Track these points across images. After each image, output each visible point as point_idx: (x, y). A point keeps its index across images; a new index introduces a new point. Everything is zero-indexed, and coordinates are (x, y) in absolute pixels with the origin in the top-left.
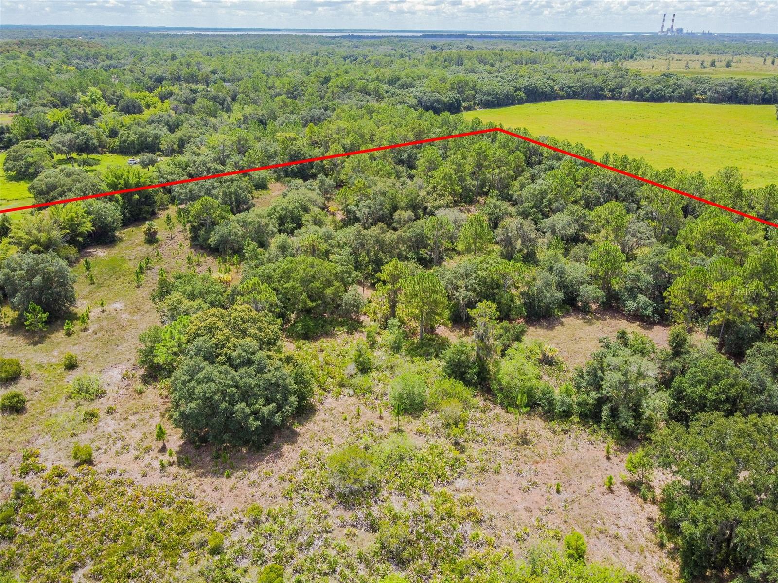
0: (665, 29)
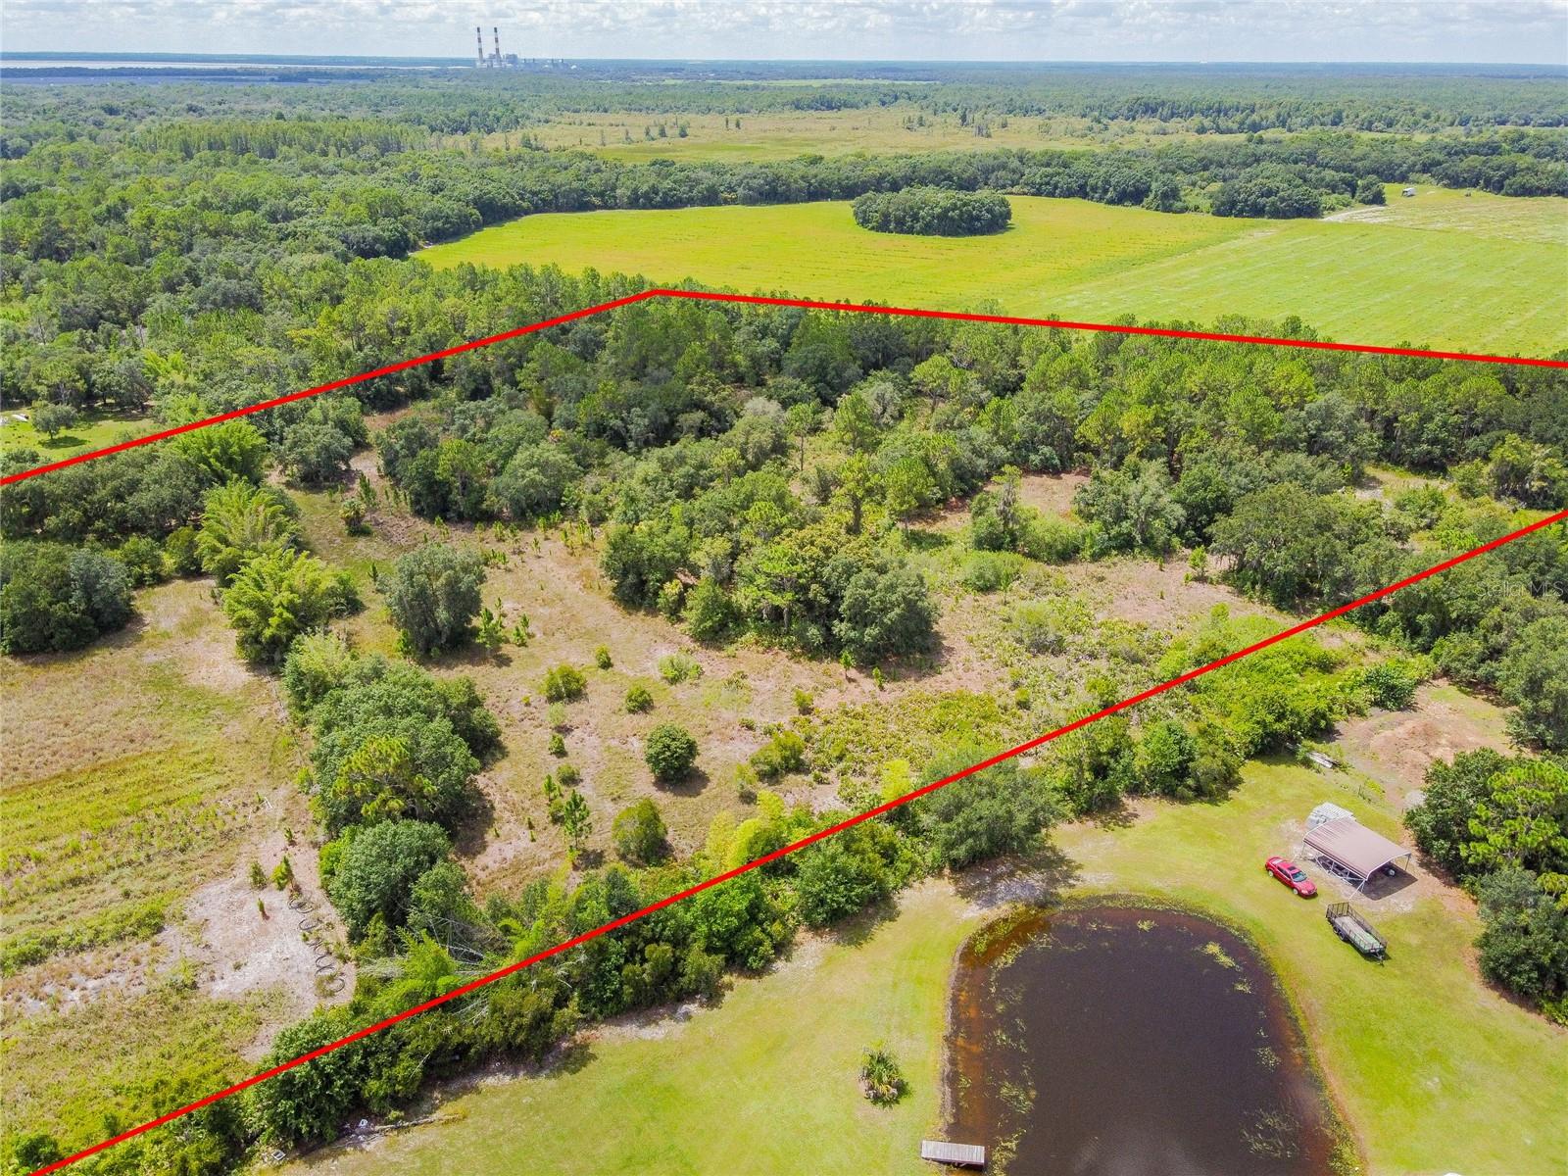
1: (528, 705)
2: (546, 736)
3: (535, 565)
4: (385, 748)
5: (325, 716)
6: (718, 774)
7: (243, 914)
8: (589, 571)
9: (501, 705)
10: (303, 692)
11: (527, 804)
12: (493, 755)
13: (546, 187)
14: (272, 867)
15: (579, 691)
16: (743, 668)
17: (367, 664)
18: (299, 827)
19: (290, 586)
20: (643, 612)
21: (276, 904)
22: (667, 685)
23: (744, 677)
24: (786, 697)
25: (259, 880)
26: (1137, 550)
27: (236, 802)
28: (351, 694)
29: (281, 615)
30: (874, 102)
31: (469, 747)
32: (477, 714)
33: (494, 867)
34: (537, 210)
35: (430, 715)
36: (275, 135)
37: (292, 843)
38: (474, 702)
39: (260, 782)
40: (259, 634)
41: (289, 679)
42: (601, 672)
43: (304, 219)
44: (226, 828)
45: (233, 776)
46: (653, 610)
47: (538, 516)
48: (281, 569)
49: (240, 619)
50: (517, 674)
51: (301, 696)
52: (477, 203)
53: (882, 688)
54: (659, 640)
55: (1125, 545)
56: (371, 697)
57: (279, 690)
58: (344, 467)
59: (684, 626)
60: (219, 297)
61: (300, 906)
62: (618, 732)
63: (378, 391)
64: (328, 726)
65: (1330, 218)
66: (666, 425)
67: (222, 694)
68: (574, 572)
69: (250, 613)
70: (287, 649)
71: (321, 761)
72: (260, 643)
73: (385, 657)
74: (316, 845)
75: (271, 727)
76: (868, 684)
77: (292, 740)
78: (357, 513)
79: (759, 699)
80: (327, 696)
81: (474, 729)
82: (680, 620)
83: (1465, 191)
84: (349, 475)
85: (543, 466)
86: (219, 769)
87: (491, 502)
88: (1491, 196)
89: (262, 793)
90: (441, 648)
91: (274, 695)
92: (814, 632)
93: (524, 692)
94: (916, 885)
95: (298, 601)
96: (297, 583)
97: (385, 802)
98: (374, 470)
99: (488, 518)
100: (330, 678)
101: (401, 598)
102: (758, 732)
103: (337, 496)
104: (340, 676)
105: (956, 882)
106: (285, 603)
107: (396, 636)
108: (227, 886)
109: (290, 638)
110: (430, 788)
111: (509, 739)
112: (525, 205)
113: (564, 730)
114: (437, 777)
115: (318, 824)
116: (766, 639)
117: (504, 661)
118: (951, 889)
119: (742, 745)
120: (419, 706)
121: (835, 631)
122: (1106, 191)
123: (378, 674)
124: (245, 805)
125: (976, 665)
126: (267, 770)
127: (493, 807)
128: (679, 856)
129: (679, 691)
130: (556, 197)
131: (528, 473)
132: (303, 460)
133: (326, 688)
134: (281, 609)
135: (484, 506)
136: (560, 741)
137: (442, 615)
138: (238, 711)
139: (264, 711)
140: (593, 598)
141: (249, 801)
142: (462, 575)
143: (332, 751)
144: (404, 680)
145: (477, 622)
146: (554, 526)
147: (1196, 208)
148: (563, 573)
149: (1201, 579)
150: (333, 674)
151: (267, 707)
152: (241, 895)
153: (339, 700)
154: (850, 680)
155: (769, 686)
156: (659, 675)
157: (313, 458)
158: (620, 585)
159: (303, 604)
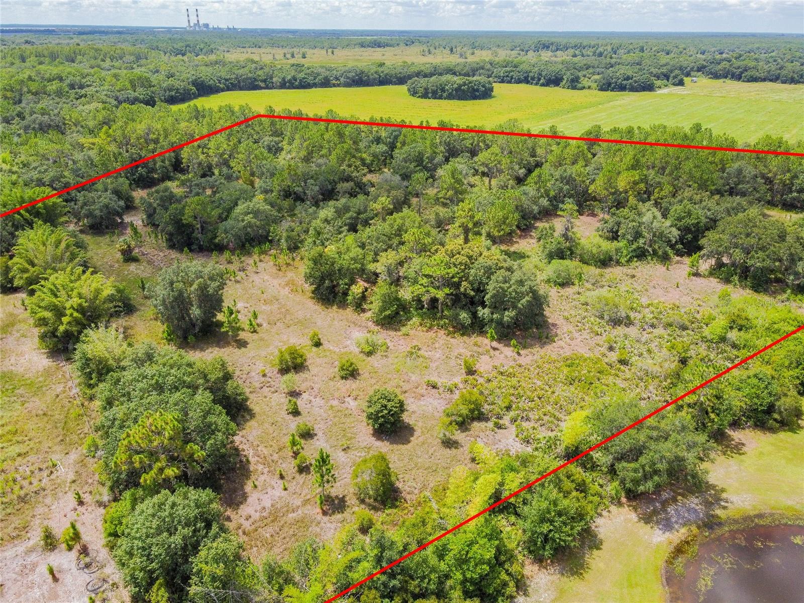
0: (192, 25)
1: (264, 375)
2: (281, 401)
3: (255, 278)
4: (160, 423)
5: (107, 393)
6: (420, 424)
7: (35, 577)
8: (293, 280)
9: (245, 376)
10: (90, 373)
11: (275, 457)
12: (243, 417)
13: (233, 76)
14: (61, 529)
15: (302, 363)
16: (415, 343)
17: (140, 349)
18: (86, 488)
19: (79, 294)
20: (335, 307)
21: (65, 566)
22: (365, 357)
23: (419, 349)
24: (453, 362)
25: (50, 542)
26: (649, 258)
27: (32, 468)
28: (128, 375)
29: (71, 315)
30: (402, 44)
31: (227, 414)
32: (230, 386)
33: (256, 516)
34: (228, 89)
35: (194, 388)
36: (74, 53)
37: (81, 503)
38: (227, 377)
39: (55, 448)
40: (56, 330)
41: (78, 364)
42: (314, 349)
43: (91, 88)
44: (22, 493)
45: (32, 444)
46: (343, 305)
47: (253, 247)
48: (71, 282)
49: (40, 319)
50: (252, 354)
51: (89, 376)
52: (194, 83)
53: (519, 354)
54: (352, 325)
55: (641, 255)
56: (146, 377)
57: (71, 371)
58: (119, 221)
59: (369, 314)
60: (37, 126)
61: (88, 566)
62: (337, 394)
63: (141, 175)
64: (109, 403)
65: (659, 92)
66: (329, 191)
67: (27, 376)
68: (283, 281)
69: (48, 314)
70: (77, 340)
71: (105, 430)
72: (57, 337)
73: (154, 344)
74: (100, 504)
75: (65, 402)
76: (508, 351)
77: (82, 412)
78: (129, 246)
79: (434, 365)
80: (108, 377)
81: (228, 398)
82: (364, 311)
83: (722, 80)
84: (122, 226)
85: (256, 213)
86: (20, 439)
87: (221, 238)
88: (736, 82)
89: (55, 458)
90: (195, 335)
91: (68, 376)
92: (464, 316)
93: (260, 366)
94: (605, 513)
95: (85, 305)
96: (84, 291)
97: (161, 470)
98: (140, 223)
99: (220, 248)
100: (111, 362)
101: (164, 301)
102: (441, 390)
103: (115, 238)
104: (119, 360)
105: (635, 509)
106: (75, 306)
107: (161, 328)
108: (21, 549)
109: (80, 332)
110: (200, 454)
111: (254, 404)
112: (222, 86)
113: (294, 394)
114: (204, 443)
115: (103, 485)
116: (428, 322)
117: (242, 344)
118: (633, 516)
119: (431, 400)
120: (184, 382)
121: (480, 314)
122: (539, 79)
123: (150, 357)
124: (40, 470)
125: (577, 335)
126: (61, 438)
127: (248, 461)
128: (408, 497)
129: (374, 360)
130: (239, 82)
131: (246, 218)
132: (90, 215)
133: (109, 370)
134: (71, 310)
135: (217, 241)
136: (295, 404)
137: (196, 312)
138: (37, 389)
139: (59, 388)
140: (299, 298)
141: (44, 466)
142: (209, 282)
143: (113, 423)
144: (172, 361)
145: (220, 317)
146: (264, 252)
147: (589, 87)
148: (276, 282)
149: (697, 274)
150: (114, 358)
151: (62, 385)
152: (33, 557)
153: (119, 380)
154: (495, 349)
155: (438, 356)
156: (357, 350)
157: (97, 213)
158: (316, 289)
159: (89, 307)
